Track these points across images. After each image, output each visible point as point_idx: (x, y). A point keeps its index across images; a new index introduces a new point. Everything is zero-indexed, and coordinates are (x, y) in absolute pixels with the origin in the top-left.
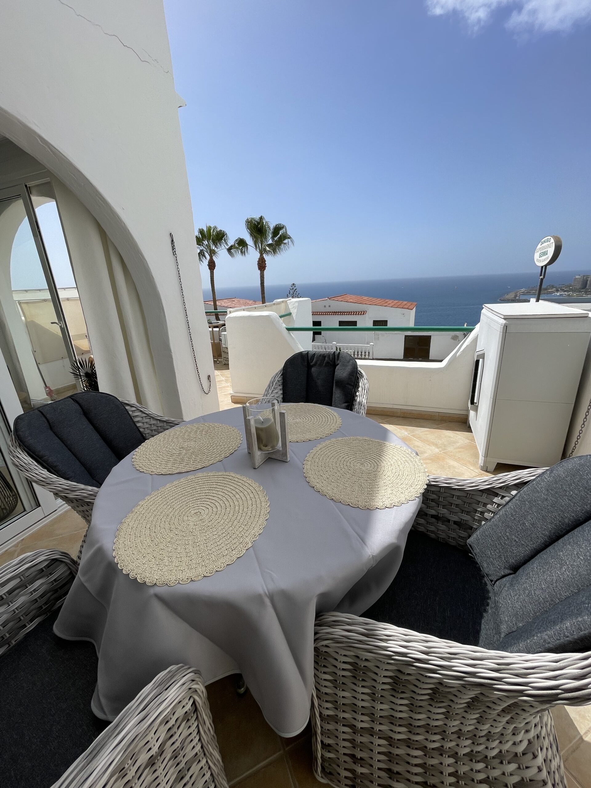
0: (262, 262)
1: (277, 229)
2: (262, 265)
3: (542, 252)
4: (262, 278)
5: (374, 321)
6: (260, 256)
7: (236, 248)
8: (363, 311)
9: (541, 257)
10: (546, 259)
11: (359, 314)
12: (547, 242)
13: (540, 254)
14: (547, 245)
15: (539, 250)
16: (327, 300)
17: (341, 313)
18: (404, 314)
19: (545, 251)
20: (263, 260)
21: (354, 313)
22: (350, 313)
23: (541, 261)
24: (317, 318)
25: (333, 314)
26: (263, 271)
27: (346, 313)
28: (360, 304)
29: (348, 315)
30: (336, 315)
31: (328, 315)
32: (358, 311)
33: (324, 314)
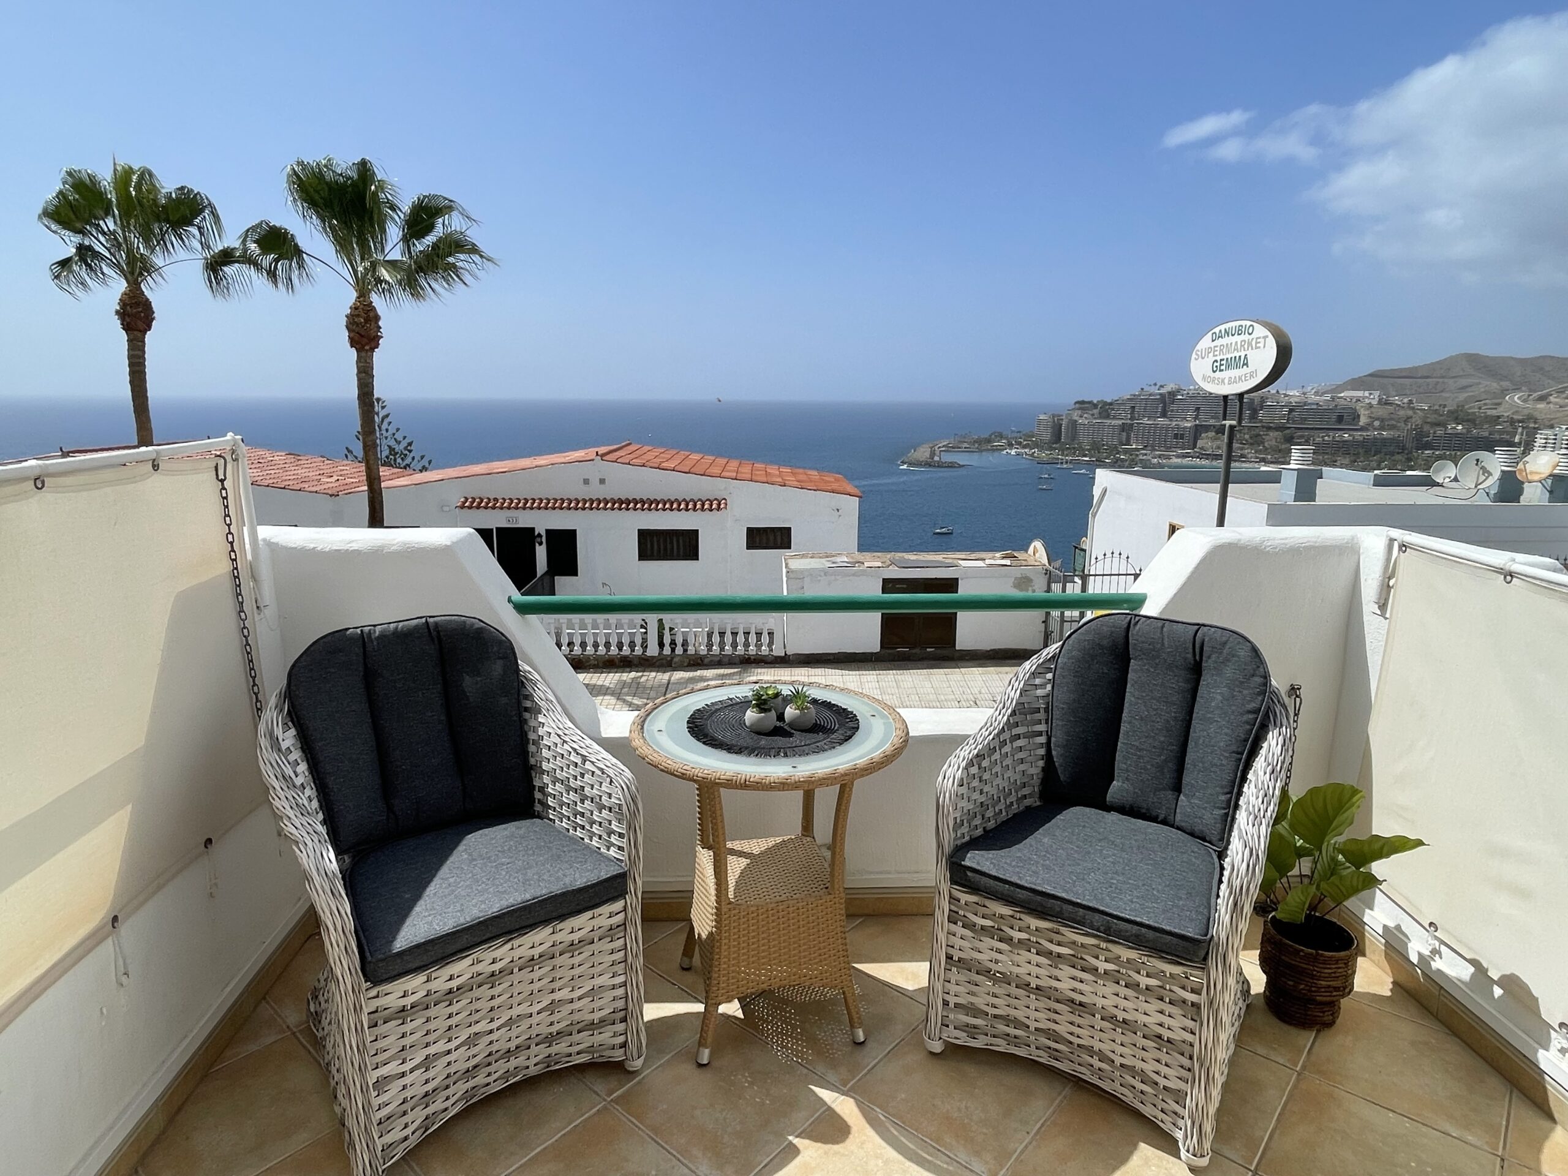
0: (368, 320)
1: (424, 213)
2: (364, 332)
3: (1223, 360)
4: (364, 375)
5: (750, 531)
6: (358, 298)
7: (248, 260)
8: (716, 499)
9: (1221, 370)
10: (1243, 378)
11: (702, 509)
12: (1239, 334)
13: (1215, 364)
14: (1243, 343)
15: (1209, 353)
16: (593, 460)
17: (643, 506)
18: (838, 510)
19: (1235, 357)
20: (371, 314)
21: (687, 505)
22: (675, 506)
23: (1223, 381)
24: (560, 521)
25: (617, 505)
26: (367, 351)
27: (660, 506)
28: (703, 475)
29: (668, 512)
30: (627, 509)
31: (598, 509)
32: (699, 500)
33: (587, 505)
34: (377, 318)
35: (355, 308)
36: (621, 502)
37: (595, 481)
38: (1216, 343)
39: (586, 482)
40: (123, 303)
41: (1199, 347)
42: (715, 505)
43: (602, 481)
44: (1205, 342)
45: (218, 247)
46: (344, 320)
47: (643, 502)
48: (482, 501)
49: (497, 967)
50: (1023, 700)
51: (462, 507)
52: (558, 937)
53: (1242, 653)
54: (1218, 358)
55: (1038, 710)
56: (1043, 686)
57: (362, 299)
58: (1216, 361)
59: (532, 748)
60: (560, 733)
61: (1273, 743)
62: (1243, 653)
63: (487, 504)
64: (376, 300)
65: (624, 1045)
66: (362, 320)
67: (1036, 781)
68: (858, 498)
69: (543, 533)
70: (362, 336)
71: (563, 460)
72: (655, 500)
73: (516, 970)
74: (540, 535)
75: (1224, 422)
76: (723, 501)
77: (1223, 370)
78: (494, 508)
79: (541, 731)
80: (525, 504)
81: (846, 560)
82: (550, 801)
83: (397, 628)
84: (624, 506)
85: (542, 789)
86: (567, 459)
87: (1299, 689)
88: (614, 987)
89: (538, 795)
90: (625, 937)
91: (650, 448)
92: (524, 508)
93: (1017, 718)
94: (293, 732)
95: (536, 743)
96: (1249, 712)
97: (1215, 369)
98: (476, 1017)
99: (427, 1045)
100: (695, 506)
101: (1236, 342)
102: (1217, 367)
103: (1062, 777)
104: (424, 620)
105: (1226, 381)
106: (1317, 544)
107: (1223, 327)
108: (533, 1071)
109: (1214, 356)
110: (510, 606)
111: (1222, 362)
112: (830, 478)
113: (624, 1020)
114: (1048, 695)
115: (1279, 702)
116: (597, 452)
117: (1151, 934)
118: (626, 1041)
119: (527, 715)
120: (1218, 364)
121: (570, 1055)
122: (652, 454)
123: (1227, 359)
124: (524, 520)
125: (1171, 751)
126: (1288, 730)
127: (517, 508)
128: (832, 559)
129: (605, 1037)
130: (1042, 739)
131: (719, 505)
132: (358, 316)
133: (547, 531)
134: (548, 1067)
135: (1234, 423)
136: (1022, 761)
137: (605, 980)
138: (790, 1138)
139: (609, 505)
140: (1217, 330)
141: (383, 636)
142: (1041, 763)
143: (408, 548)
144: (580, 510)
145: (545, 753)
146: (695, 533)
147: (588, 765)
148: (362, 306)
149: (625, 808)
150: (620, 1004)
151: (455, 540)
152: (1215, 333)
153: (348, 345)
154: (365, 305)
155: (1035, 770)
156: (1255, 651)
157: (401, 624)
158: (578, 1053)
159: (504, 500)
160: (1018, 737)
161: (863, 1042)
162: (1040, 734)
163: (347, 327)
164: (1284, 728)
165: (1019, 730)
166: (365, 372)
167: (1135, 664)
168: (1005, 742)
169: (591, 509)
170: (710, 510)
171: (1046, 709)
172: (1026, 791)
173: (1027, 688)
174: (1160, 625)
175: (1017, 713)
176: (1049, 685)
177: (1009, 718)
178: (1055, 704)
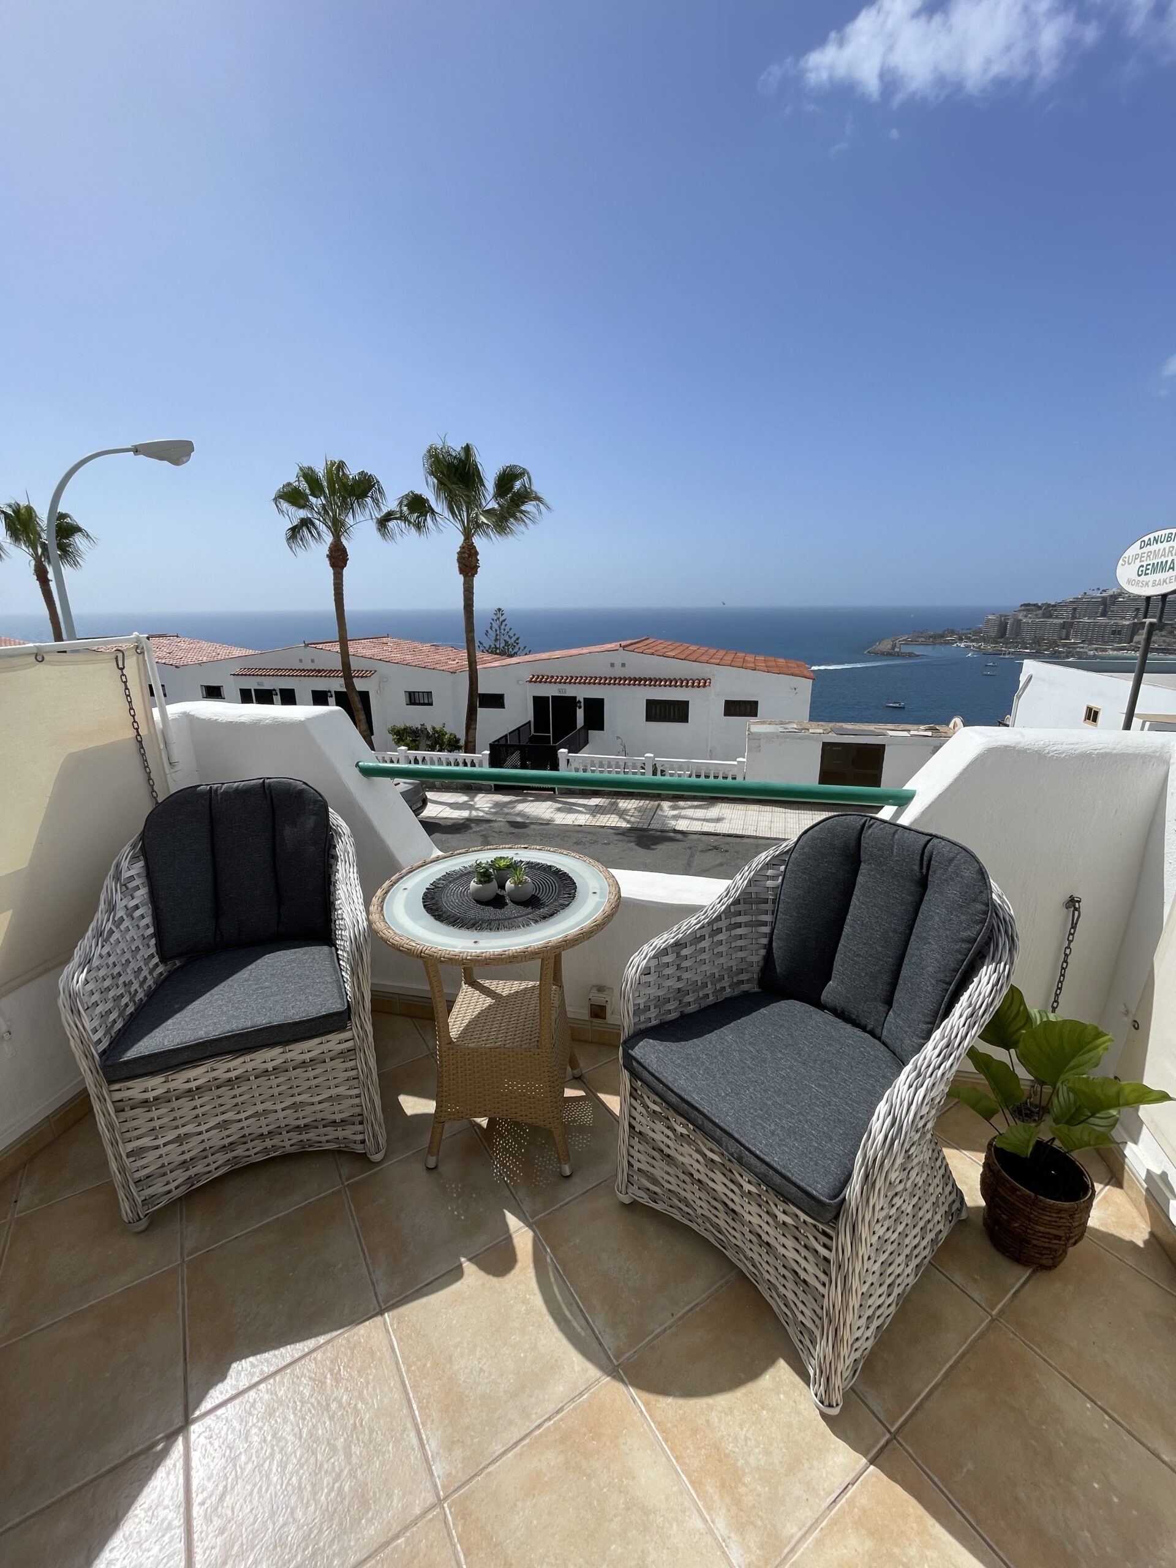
0: (470, 555)
1: (507, 479)
2: (468, 563)
3: (1150, 565)
5: (729, 704)
6: (464, 540)
7: (403, 518)
8: (703, 679)
9: (1146, 574)
10: (1168, 581)
11: (693, 686)
12: (1167, 541)
13: (1141, 569)
14: (1171, 549)
15: (1136, 559)
16: (618, 650)
17: (650, 683)
18: (796, 689)
19: (1162, 562)
20: (473, 551)
21: (682, 683)
22: (673, 683)
23: (1147, 584)
24: (593, 692)
25: (632, 682)
26: (470, 576)
27: (663, 683)
28: (695, 661)
29: (668, 688)
30: (639, 685)
31: (619, 684)
32: (691, 679)
33: (612, 682)
34: (477, 553)
35: (462, 547)
36: (635, 680)
37: (618, 664)
38: (1145, 550)
39: (612, 665)
40: (331, 550)
41: (1126, 554)
42: (703, 683)
43: (623, 665)
44: (1135, 549)
45: (385, 510)
46: (456, 556)
47: (651, 680)
48: (543, 677)
49: (232, 1074)
50: (750, 890)
51: (531, 681)
54: (1145, 564)
55: (766, 901)
56: (774, 879)
57: (467, 541)
58: (1142, 566)
59: (333, 888)
62: (968, 874)
63: (547, 679)
64: (478, 541)
65: (363, 1142)
66: (467, 555)
67: (756, 969)
69: (582, 701)
70: (467, 566)
71: (598, 650)
72: (660, 679)
73: (252, 1078)
74: (579, 702)
75: (1144, 620)
76: (708, 681)
77: (1148, 574)
78: (550, 682)
79: (337, 876)
80: (571, 680)
81: (795, 726)
82: (338, 933)
84: (637, 682)
85: (335, 923)
86: (602, 649)
87: (1079, 902)
89: (333, 926)
90: (356, 1059)
91: (662, 641)
92: (570, 683)
93: (739, 907)
94: (141, 864)
95: (334, 885)
96: (963, 940)
97: (1140, 573)
98: (223, 1109)
99: (177, 1127)
100: (688, 683)
101: (1164, 549)
102: (1142, 571)
103: (779, 970)
104: (261, 781)
105: (1150, 584)
106: (1114, 752)
107: (1152, 536)
108: (289, 1149)
109: (1141, 561)
110: (357, 770)
111: (1148, 567)
112: (792, 664)
113: (361, 1123)
114: (777, 887)
115: (1006, 932)
116: (621, 645)
118: (365, 1140)
119: (332, 861)
120: (1144, 569)
121: (321, 1142)
122: (661, 645)
123: (1154, 564)
124: (570, 691)
125: (887, 965)
126: (1007, 967)
127: (565, 683)
128: (786, 726)
129: (348, 1132)
130: (766, 930)
131: (705, 683)
132: (464, 552)
133: (585, 699)
134: (304, 1148)
135: (1154, 620)
136: (741, 949)
137: (342, 1090)
138: (463, 1259)
139: (627, 682)
140: (1146, 539)
141: (226, 793)
142: (763, 952)
144: (607, 685)
146: (686, 704)
148: (467, 546)
150: (358, 1110)
151: (309, 716)
152: (1144, 541)
153: (458, 573)
154: (469, 545)
155: (756, 957)
156: (982, 874)
157: (242, 783)
158: (327, 1141)
159: (558, 677)
160: (739, 926)
161: (568, 1176)
162: (765, 924)
163: (458, 560)
164: (1002, 964)
165: (739, 919)
166: (468, 591)
167: (864, 868)
168: (720, 930)
169: (614, 684)
170: (699, 687)
171: (774, 901)
172: (743, 977)
173: (758, 878)
174: (892, 831)
175: (742, 901)
176: (781, 878)
177: (729, 907)
178: (782, 897)
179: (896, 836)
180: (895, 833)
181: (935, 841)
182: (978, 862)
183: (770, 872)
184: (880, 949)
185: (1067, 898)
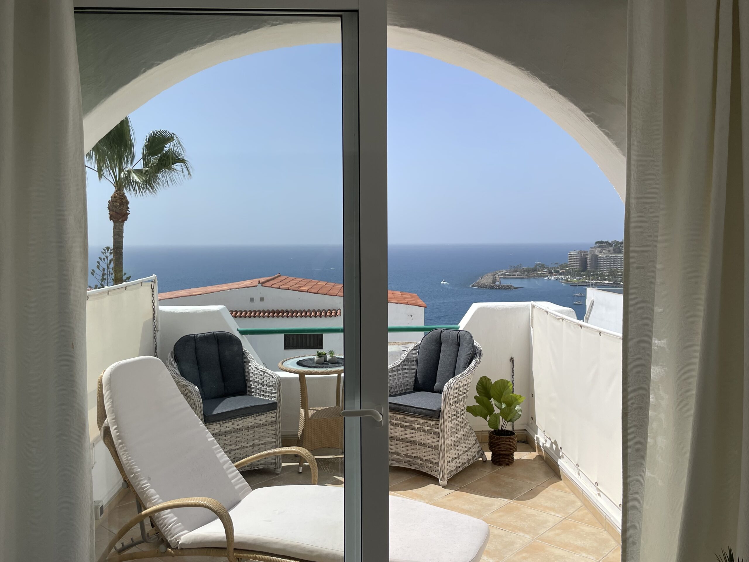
0: (121, 204)
2: (119, 211)
4: (118, 236)
6: (116, 191)
8: (334, 310)
11: (325, 316)
16: (256, 286)
17: (288, 314)
18: (411, 316)
20: (124, 201)
21: (316, 314)
22: (308, 314)
25: (271, 314)
26: (120, 222)
27: (299, 314)
28: (326, 294)
29: (304, 318)
30: (278, 317)
31: (259, 317)
32: (324, 310)
33: (252, 314)
34: (127, 202)
35: (114, 197)
36: (274, 312)
37: (257, 299)
39: (252, 300)
42: (334, 313)
43: (262, 299)
46: (107, 204)
47: (288, 312)
49: (239, 427)
50: (408, 358)
52: (256, 421)
53: (468, 337)
55: (413, 361)
56: (415, 354)
57: (119, 192)
59: (247, 374)
60: (256, 367)
61: (473, 363)
66: (118, 204)
67: (412, 384)
68: (423, 308)
70: (117, 213)
71: (237, 286)
72: (296, 310)
73: (244, 430)
76: (338, 311)
79: (250, 368)
82: (252, 390)
83: (204, 335)
84: (275, 314)
85: (250, 387)
86: (240, 286)
87: (513, 358)
88: (272, 443)
89: (248, 389)
90: (276, 426)
91: (293, 278)
93: (405, 363)
94: (176, 363)
95: (248, 372)
96: (468, 355)
100: (321, 314)
103: (420, 382)
104: (213, 333)
110: (238, 332)
112: (407, 296)
114: (417, 357)
115: (479, 353)
116: (259, 281)
117: (424, 411)
118: (276, 462)
119: (245, 364)
122: (293, 282)
125: (451, 371)
126: (479, 361)
128: (406, 346)
130: (414, 371)
131: (336, 313)
132: (116, 202)
136: (407, 377)
139: (266, 314)
141: (200, 337)
142: (414, 378)
143: (205, 311)
144: (247, 317)
145: (251, 375)
146: (321, 331)
147: (266, 374)
148: (118, 196)
149: (277, 384)
151: (220, 309)
153: (109, 219)
154: (120, 195)
155: (412, 380)
156: (471, 337)
157: (206, 334)
158: (261, 465)
160: (405, 369)
162: (414, 369)
163: (109, 208)
165: (406, 367)
166: (118, 235)
167: (443, 345)
168: (399, 370)
169: (255, 317)
170: (331, 316)
171: (416, 361)
172: (408, 387)
173: (410, 354)
174: (449, 331)
175: (406, 361)
176: (417, 354)
177: (402, 362)
178: (418, 359)
179: (451, 333)
180: (450, 332)
181: (461, 332)
182: (470, 334)
183: (414, 352)
184: (449, 367)
185: (510, 358)
